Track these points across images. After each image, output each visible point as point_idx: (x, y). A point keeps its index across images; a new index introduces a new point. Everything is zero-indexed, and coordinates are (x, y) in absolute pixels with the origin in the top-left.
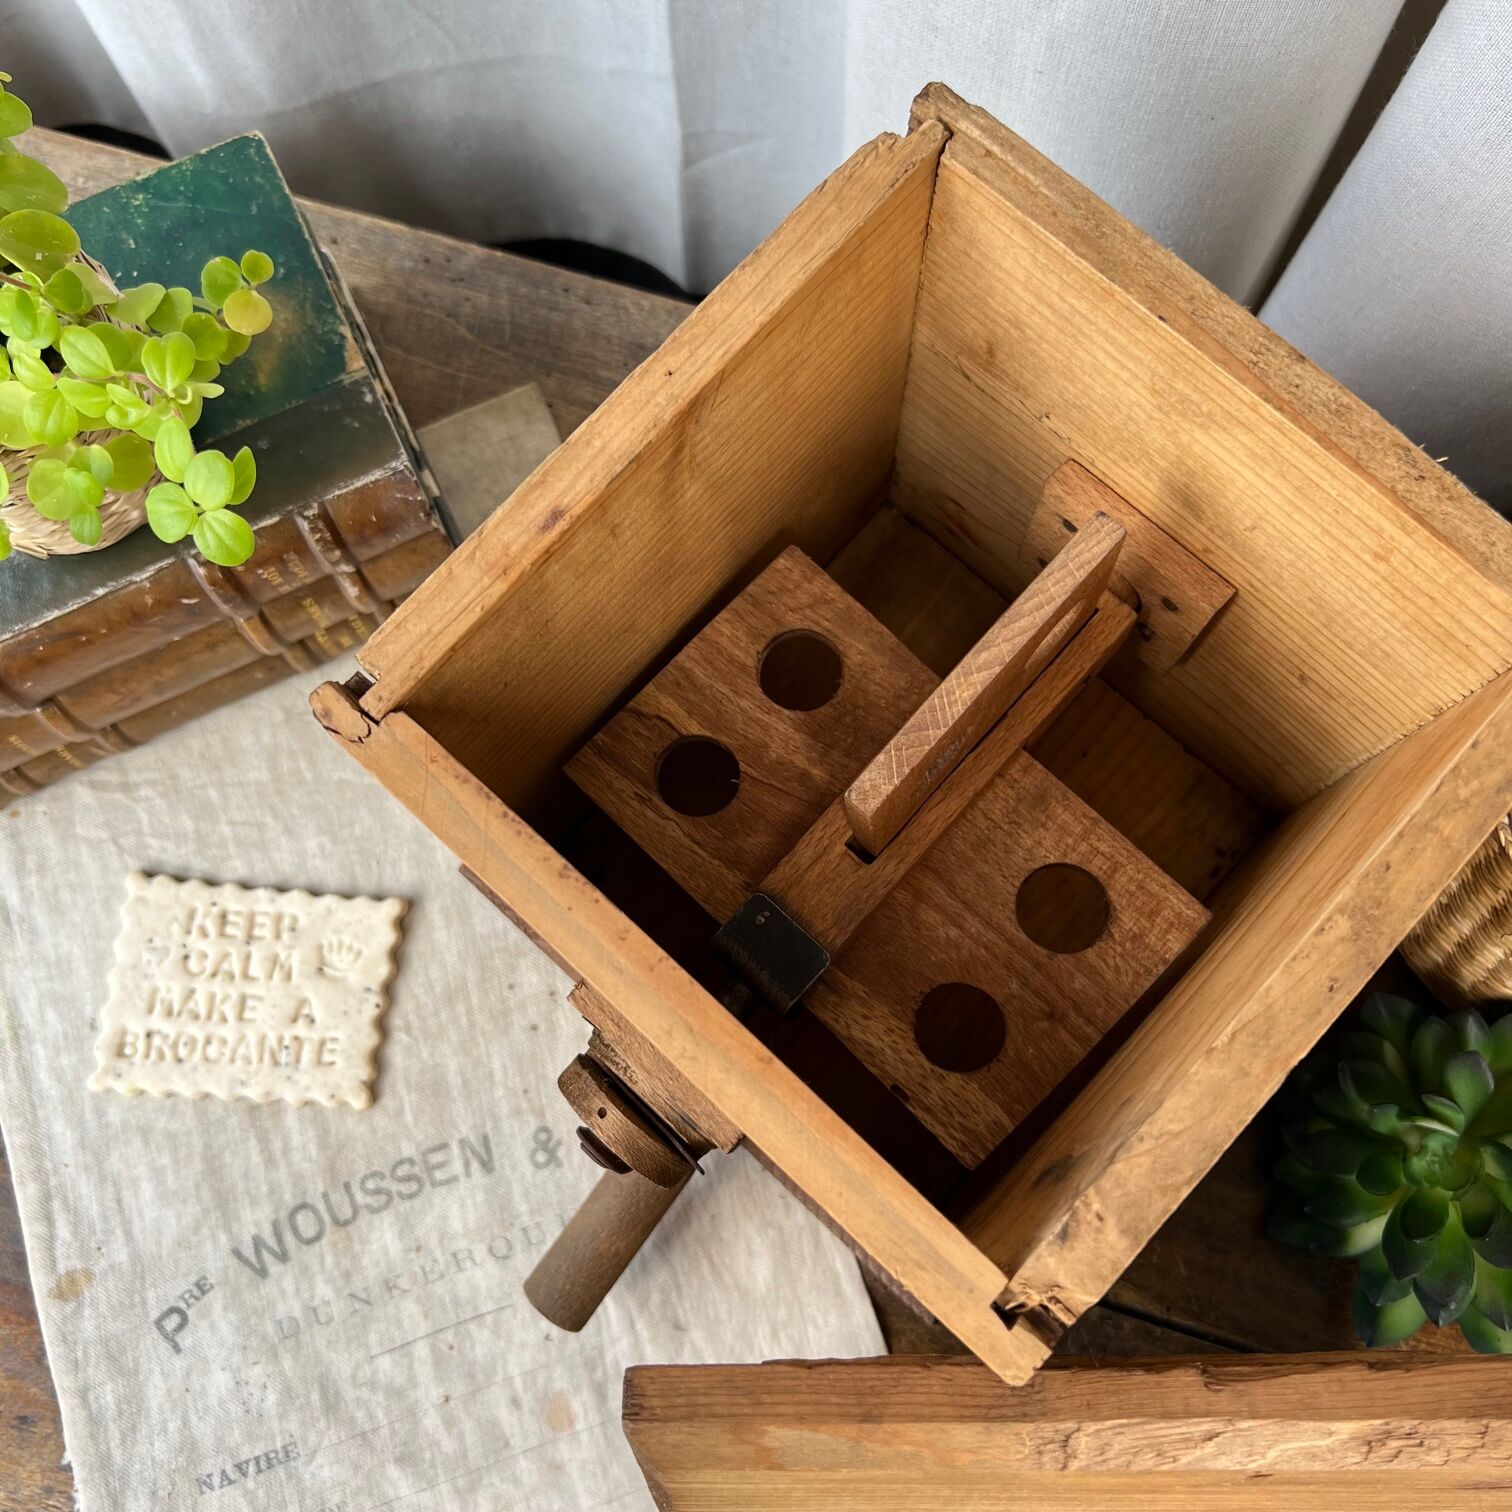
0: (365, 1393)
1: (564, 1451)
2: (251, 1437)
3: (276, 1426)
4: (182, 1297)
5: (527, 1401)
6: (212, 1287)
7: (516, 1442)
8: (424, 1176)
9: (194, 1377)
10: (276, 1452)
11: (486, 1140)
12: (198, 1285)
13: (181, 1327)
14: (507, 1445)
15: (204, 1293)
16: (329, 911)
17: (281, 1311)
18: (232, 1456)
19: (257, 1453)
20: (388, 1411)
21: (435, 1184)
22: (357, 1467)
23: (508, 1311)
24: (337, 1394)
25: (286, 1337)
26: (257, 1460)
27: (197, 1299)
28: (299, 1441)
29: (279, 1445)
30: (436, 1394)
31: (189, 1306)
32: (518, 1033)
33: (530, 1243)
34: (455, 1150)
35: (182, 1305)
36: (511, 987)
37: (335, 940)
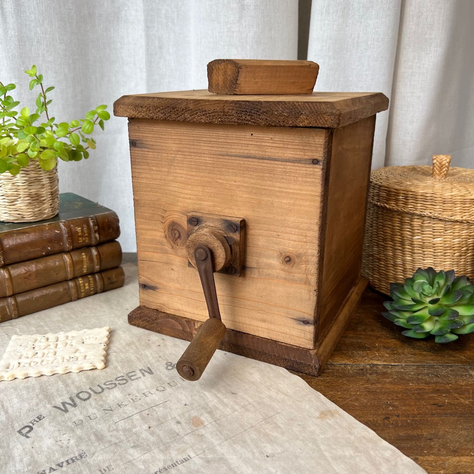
0: (115, 433)
1: (202, 431)
2: (64, 455)
3: (75, 449)
4: (31, 422)
5: (182, 421)
6: (44, 417)
7: (182, 433)
8: (128, 379)
9: (36, 443)
10: (76, 457)
11: (149, 368)
12: (38, 417)
13: (29, 431)
14: (178, 435)
15: (40, 420)
16: (85, 332)
17: (75, 419)
18: (55, 463)
19: (67, 459)
20: (125, 435)
21: (132, 380)
22: (114, 453)
23: (168, 402)
24: (102, 435)
25: (77, 425)
26: (67, 461)
27: (37, 422)
28: (86, 452)
29: (77, 455)
30: (145, 427)
31: (33, 424)
32: (154, 348)
33: (171, 386)
34: (138, 372)
35: (31, 425)
36: (149, 340)
37: (87, 337)
